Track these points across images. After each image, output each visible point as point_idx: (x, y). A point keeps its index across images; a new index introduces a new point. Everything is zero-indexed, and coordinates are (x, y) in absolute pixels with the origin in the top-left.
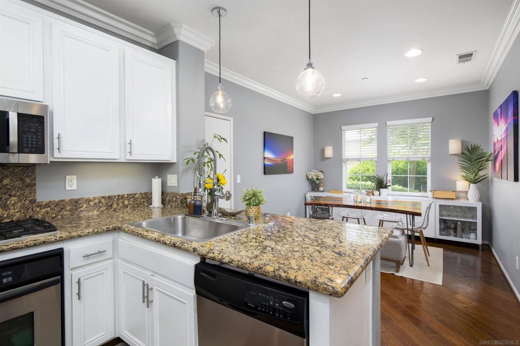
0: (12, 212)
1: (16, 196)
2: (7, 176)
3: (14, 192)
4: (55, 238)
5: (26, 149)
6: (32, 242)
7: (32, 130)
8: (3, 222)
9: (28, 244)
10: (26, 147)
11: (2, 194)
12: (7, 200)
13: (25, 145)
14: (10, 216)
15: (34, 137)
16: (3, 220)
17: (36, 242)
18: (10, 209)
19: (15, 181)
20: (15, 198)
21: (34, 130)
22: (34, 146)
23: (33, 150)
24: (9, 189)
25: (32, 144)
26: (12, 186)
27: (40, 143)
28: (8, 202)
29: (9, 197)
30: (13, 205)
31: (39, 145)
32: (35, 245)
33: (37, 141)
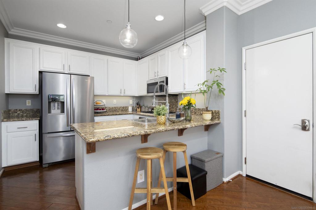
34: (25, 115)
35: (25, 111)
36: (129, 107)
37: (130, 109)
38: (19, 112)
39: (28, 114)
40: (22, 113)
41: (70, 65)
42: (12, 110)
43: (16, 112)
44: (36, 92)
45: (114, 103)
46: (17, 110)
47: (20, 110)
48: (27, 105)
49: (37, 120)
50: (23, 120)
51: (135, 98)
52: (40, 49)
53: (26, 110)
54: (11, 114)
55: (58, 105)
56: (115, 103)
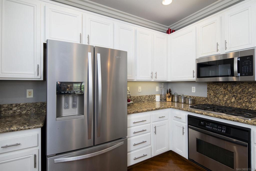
0: (253, 105)
1: (255, 98)
2: (251, 87)
3: (254, 96)
4: (244, 121)
5: (244, 74)
6: (232, 119)
7: (246, 64)
8: (249, 109)
9: (231, 119)
10: (243, 73)
11: (248, 96)
12: (250, 99)
13: (243, 72)
14: (252, 107)
15: (247, 67)
16: (249, 108)
17: (234, 119)
18: (252, 104)
19: (255, 90)
20: (255, 99)
21: (247, 64)
22: (248, 72)
23: (247, 74)
24: (252, 94)
25: (246, 71)
26: (253, 92)
27: (251, 70)
28: (251, 100)
29: (251, 98)
30: (254, 102)
31: (250, 71)
32: (234, 121)
33: (249, 69)
34: (24, 112)
35: (24, 106)
36: (156, 96)
37: (158, 98)
38: (15, 109)
39: (28, 111)
40: (19, 110)
41: (89, 35)
42: (4, 106)
43: (11, 109)
44: (39, 77)
45: (139, 91)
46: (12, 105)
47: (16, 105)
48: (28, 97)
49: (38, 127)
50: (13, 131)
51: (163, 84)
52: (45, 7)
53: (26, 105)
54: (3, 112)
55: (74, 101)
56: (141, 91)
